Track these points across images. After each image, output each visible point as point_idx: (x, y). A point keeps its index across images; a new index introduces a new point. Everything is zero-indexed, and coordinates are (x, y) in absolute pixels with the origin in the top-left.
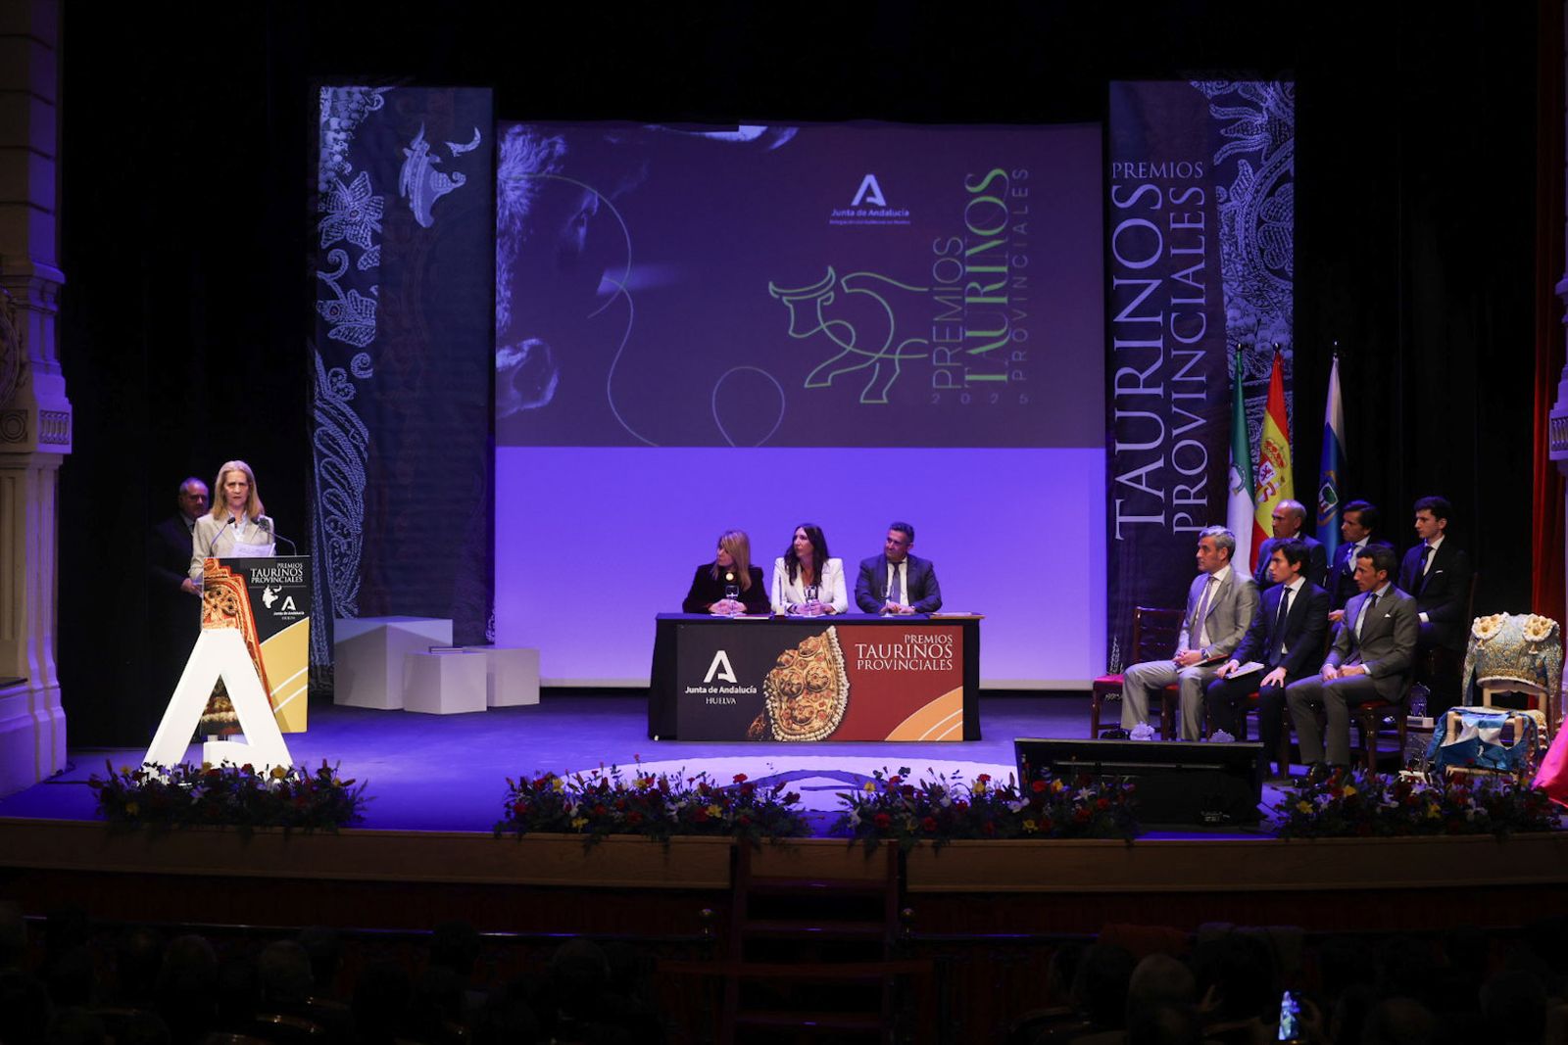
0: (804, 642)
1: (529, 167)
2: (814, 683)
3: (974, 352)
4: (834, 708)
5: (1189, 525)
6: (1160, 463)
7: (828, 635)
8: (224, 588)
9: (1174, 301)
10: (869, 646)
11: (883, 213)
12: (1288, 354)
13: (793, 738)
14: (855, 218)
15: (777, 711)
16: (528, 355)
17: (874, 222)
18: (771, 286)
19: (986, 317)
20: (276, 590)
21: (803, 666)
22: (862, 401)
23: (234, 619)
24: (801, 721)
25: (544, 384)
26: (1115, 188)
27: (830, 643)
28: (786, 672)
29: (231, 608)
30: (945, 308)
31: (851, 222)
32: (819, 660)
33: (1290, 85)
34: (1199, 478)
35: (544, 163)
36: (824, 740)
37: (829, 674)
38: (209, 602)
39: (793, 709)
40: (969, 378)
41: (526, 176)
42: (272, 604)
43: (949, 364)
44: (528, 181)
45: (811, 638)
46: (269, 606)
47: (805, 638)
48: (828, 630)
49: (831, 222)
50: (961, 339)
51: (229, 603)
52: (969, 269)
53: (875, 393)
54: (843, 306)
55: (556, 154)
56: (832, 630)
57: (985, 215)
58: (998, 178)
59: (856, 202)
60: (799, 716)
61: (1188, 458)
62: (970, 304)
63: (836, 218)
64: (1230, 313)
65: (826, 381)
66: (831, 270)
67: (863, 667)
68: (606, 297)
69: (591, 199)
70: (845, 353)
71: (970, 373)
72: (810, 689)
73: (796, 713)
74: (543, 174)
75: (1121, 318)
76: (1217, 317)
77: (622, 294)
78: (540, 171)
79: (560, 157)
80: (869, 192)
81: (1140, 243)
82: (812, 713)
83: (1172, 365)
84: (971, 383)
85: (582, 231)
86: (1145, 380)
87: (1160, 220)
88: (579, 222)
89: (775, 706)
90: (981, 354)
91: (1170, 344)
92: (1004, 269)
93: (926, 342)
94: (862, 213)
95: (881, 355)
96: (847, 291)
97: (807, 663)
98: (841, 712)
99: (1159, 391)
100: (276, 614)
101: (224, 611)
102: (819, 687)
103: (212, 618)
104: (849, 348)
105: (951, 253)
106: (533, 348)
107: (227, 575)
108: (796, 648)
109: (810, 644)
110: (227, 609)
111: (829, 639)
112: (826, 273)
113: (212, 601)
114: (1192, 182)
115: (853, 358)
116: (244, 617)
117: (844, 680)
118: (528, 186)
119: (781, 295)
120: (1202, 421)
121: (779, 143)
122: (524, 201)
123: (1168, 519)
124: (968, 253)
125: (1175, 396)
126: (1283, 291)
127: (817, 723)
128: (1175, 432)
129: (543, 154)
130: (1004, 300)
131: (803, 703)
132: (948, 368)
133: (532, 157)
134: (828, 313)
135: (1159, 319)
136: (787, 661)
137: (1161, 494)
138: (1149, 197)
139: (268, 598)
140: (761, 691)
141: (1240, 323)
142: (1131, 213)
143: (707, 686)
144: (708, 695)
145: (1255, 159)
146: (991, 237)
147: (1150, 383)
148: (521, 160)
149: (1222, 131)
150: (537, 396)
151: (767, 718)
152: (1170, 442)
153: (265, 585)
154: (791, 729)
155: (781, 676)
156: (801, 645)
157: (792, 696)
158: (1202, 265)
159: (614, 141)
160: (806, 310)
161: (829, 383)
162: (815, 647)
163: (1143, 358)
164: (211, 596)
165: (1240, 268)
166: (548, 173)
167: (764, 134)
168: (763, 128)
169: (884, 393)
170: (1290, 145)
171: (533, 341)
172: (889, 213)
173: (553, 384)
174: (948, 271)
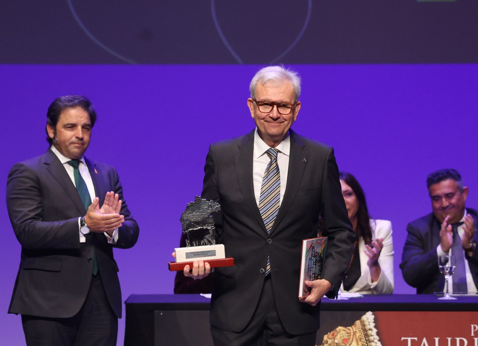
0: (330, 334)
7: (363, 325)
10: (420, 341)
27: (367, 335)
45: (340, 328)
47: (332, 328)
48: (364, 318)
56: (369, 317)
109: (338, 337)
111: (365, 330)
156: (325, 337)
162: (346, 340)
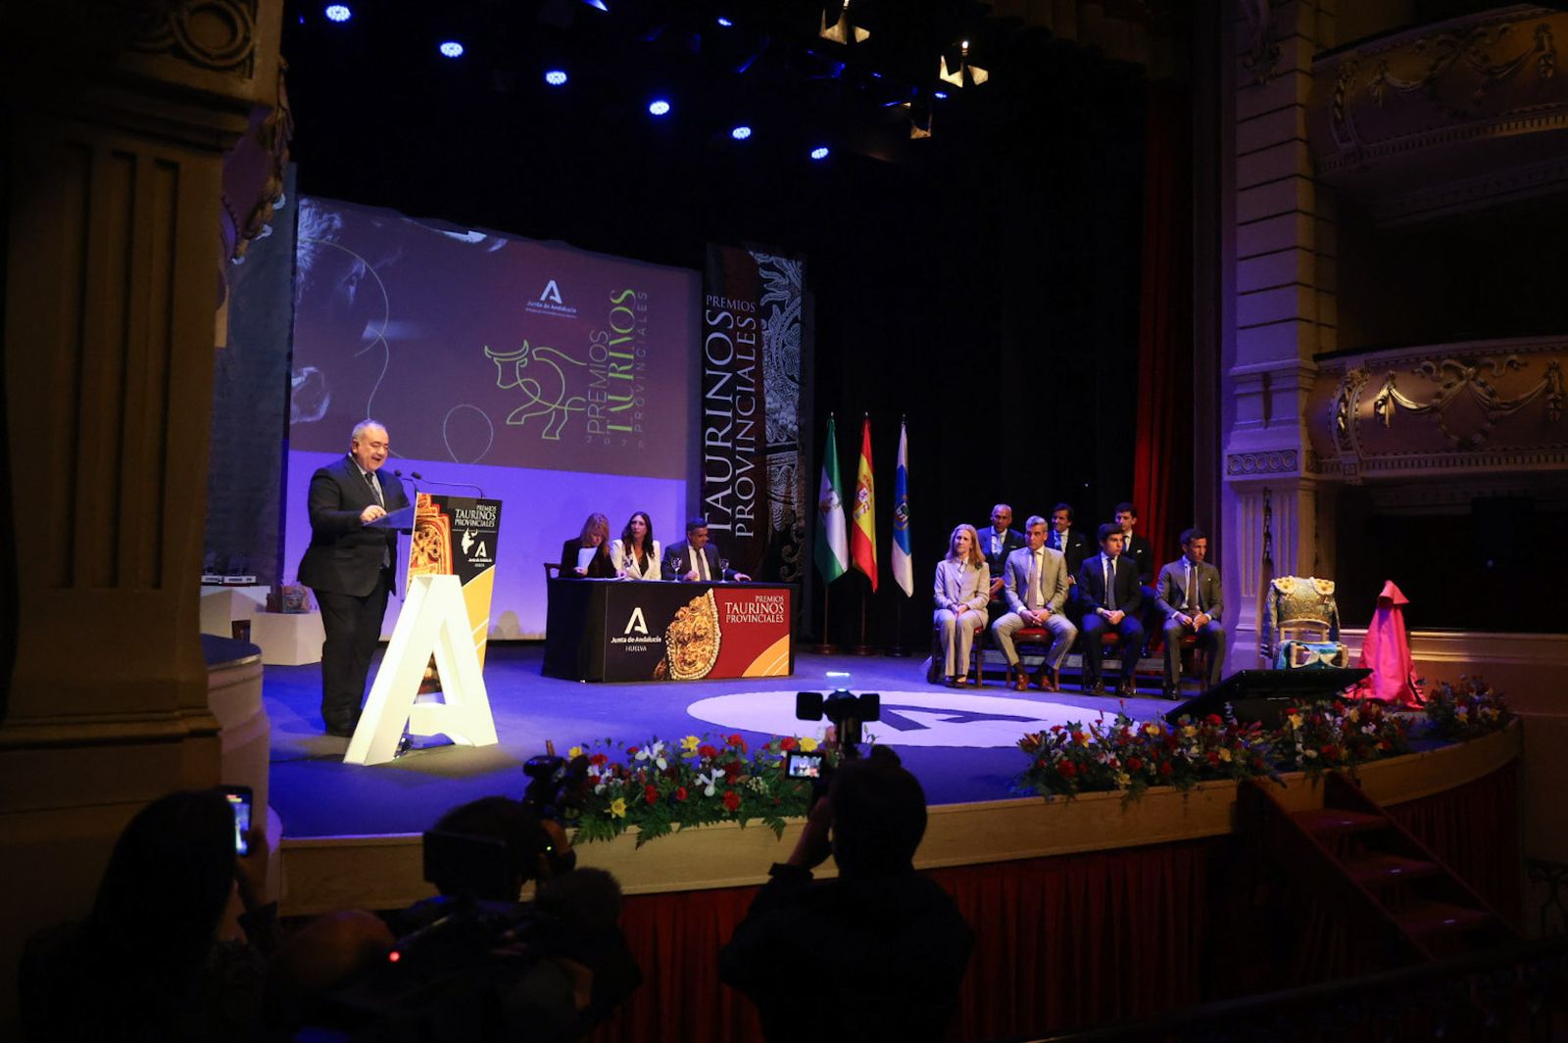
1: (313, 233)
2: (699, 633)
3: (613, 410)
4: (711, 652)
5: (743, 531)
6: (729, 491)
7: (708, 596)
8: (432, 529)
9: (738, 388)
10: (733, 604)
11: (559, 308)
12: (796, 428)
13: (684, 677)
14: (542, 309)
15: (674, 656)
16: (307, 379)
17: (554, 314)
18: (486, 348)
19: (620, 388)
20: (473, 535)
21: (692, 619)
22: (544, 437)
23: (436, 564)
24: (690, 664)
25: (319, 403)
26: (708, 311)
27: (710, 602)
28: (681, 624)
29: (435, 551)
30: (596, 379)
31: (539, 312)
32: (702, 615)
33: (799, 264)
34: (750, 501)
35: (324, 233)
36: (704, 678)
37: (709, 626)
38: (418, 545)
39: (684, 654)
40: (610, 427)
41: (310, 240)
42: (469, 549)
43: (598, 416)
44: (312, 244)
45: (697, 598)
46: (466, 552)
47: (694, 598)
48: (708, 591)
49: (527, 309)
50: (605, 400)
51: (434, 546)
52: (611, 354)
53: (552, 432)
54: (532, 369)
55: (334, 228)
56: (711, 591)
57: (622, 320)
58: (629, 296)
59: (543, 298)
60: (689, 660)
61: (745, 488)
62: (611, 378)
63: (529, 307)
64: (768, 399)
65: (520, 420)
66: (526, 343)
67: (730, 620)
68: (369, 342)
69: (361, 266)
70: (533, 402)
71: (612, 424)
72: (697, 638)
73: (686, 657)
74: (323, 241)
75: (709, 396)
76: (761, 402)
77: (381, 341)
78: (321, 238)
79: (336, 230)
80: (552, 292)
81: (720, 348)
82: (697, 656)
83: (737, 429)
84: (610, 430)
85: (352, 289)
86: (722, 437)
87: (732, 335)
88: (350, 282)
89: (673, 652)
90: (617, 412)
91: (736, 415)
92: (632, 357)
93: (584, 400)
94: (546, 306)
95: (556, 406)
96: (536, 359)
97: (695, 617)
98: (715, 656)
99: (729, 445)
100: (470, 560)
101: (429, 555)
102: (702, 636)
103: (419, 563)
104: (536, 399)
105: (600, 342)
106: (311, 375)
107: (436, 514)
108: (687, 605)
109: (696, 602)
110: (431, 552)
111: (707, 600)
112: (523, 344)
113: (421, 542)
114: (749, 315)
115: (538, 407)
116: (445, 562)
117: (718, 630)
118: (312, 247)
119: (493, 356)
120: (752, 466)
121: (494, 248)
122: (307, 259)
123: (733, 527)
124: (611, 343)
125: (738, 449)
126: (793, 389)
127: (700, 665)
128: (738, 472)
129: (324, 225)
130: (630, 377)
131: (691, 649)
132: (597, 419)
133: (316, 227)
134: (524, 373)
135: (730, 399)
136: (682, 616)
137: (729, 511)
138: (726, 320)
139: (467, 543)
140: (664, 640)
141: (772, 406)
142: (716, 328)
143: (627, 636)
144: (627, 644)
145: (782, 305)
146: (624, 333)
147: (724, 439)
148: (307, 227)
149: (765, 286)
150: (312, 413)
151: (668, 662)
152: (734, 478)
153: (465, 528)
154: (683, 670)
155: (678, 628)
156: (691, 603)
157: (684, 643)
158: (753, 368)
159: (379, 225)
160: (509, 368)
161: (522, 422)
162: (700, 605)
163: (721, 423)
164: (420, 537)
165: (773, 371)
166: (327, 240)
167: (484, 240)
168: (484, 236)
169: (558, 431)
170: (799, 300)
171: (311, 369)
172: (564, 309)
173: (326, 404)
174: (599, 354)
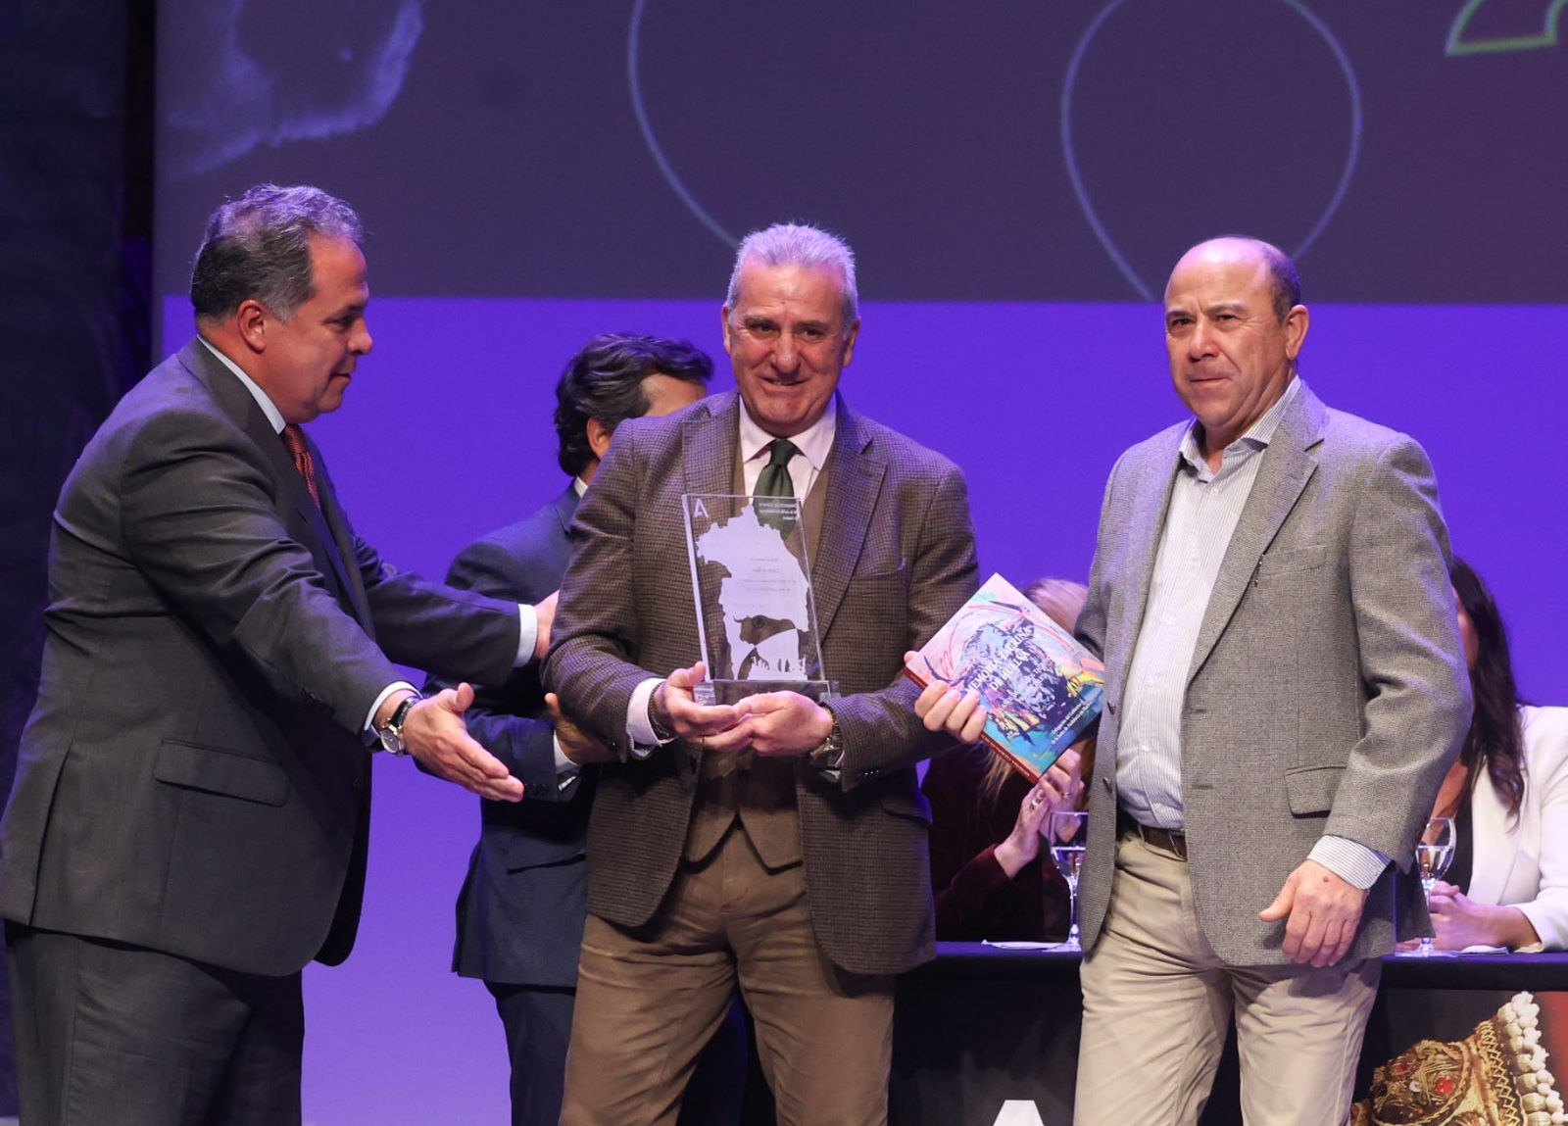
173: (402, 38)
